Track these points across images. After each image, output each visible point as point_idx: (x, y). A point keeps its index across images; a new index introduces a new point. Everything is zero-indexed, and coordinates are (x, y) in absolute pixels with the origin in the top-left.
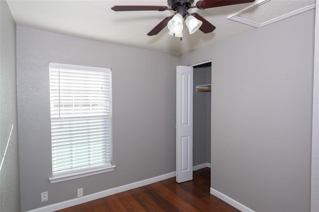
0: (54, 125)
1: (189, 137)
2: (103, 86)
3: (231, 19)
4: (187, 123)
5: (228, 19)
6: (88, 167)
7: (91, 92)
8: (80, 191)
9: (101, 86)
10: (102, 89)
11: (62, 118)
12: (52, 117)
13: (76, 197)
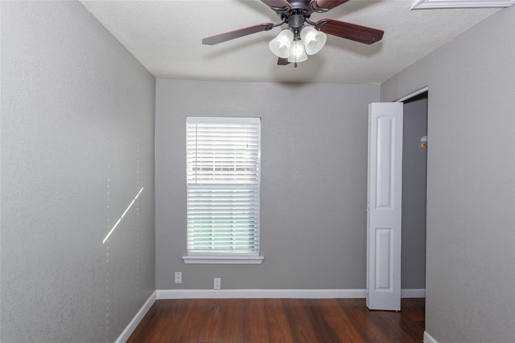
0: (191, 193)
1: (392, 230)
2: (249, 144)
3: (417, 7)
4: (389, 205)
5: (412, 10)
6: (228, 252)
7: (235, 152)
8: (217, 281)
9: (246, 143)
10: (247, 147)
11: (199, 184)
12: (188, 182)
13: (212, 288)
